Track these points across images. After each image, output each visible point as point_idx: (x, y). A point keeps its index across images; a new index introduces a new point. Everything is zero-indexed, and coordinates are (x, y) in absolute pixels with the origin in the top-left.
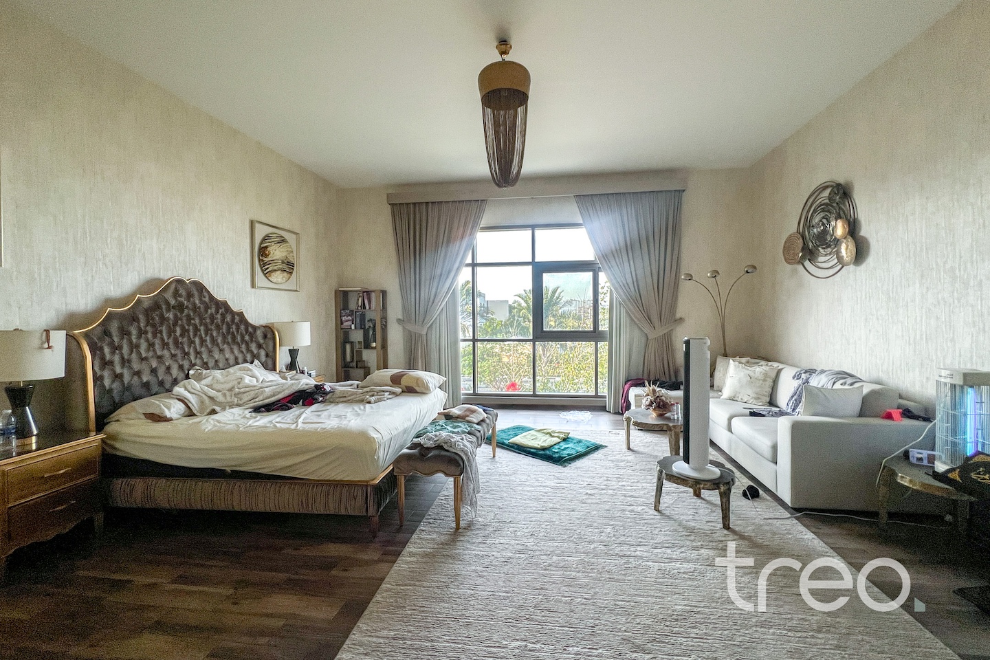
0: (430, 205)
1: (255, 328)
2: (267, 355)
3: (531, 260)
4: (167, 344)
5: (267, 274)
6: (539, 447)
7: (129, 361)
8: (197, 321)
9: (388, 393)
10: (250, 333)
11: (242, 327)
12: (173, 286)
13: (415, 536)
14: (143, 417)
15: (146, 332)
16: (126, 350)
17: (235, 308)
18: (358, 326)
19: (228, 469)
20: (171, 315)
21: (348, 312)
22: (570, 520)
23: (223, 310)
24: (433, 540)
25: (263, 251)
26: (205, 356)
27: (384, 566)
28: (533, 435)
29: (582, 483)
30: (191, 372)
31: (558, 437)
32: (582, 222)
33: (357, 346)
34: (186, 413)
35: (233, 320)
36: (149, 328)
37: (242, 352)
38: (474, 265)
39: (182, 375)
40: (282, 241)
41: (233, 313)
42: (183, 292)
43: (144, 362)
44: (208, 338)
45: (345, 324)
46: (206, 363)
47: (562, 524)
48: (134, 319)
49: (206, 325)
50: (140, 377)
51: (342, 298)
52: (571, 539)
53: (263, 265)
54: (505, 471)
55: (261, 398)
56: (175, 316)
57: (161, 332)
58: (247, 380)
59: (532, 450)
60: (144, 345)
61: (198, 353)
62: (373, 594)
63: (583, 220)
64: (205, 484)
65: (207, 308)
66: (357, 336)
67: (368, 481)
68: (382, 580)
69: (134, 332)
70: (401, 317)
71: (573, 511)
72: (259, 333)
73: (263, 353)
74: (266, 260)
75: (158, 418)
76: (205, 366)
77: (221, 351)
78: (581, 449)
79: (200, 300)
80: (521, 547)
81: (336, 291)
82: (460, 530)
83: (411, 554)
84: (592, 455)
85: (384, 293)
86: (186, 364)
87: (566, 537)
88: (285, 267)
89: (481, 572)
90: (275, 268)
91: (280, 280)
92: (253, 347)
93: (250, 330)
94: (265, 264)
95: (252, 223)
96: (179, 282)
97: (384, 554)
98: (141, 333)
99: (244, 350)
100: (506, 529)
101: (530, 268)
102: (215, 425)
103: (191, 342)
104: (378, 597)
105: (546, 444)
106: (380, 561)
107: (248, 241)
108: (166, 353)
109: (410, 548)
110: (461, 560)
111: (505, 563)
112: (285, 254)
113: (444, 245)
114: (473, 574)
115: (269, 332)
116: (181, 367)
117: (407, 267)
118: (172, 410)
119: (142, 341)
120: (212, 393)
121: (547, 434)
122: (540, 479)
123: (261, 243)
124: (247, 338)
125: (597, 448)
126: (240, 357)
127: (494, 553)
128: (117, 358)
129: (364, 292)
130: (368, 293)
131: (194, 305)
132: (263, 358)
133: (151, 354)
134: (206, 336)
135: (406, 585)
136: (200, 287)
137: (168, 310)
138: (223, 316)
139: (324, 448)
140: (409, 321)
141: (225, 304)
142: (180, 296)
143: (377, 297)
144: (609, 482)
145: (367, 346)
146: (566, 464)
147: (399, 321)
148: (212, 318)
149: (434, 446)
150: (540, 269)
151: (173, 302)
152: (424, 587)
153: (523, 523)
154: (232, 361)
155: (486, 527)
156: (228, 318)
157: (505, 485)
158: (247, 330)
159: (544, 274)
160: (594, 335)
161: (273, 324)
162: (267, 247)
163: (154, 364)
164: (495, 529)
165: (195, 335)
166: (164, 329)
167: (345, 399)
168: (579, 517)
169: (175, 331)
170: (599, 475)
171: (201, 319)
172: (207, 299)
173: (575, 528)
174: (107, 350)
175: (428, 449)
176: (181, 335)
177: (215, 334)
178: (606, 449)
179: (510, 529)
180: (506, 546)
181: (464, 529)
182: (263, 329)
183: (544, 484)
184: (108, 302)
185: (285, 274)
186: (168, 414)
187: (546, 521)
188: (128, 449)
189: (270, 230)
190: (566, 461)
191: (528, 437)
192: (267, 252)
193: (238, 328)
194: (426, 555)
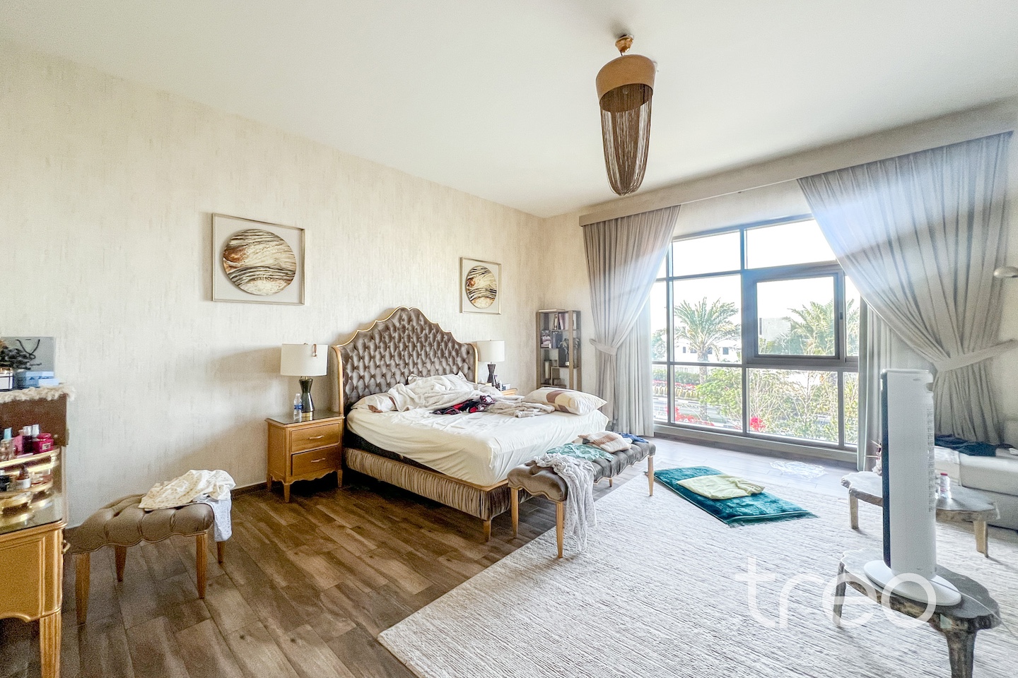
0: (619, 221)
1: (460, 345)
2: (469, 368)
3: (739, 268)
4: (394, 356)
5: (472, 300)
6: (710, 496)
7: (369, 367)
8: (415, 339)
9: (538, 410)
10: (456, 349)
11: (450, 345)
12: (399, 314)
13: (519, 551)
14: (368, 407)
15: (379, 347)
16: (367, 359)
17: (444, 329)
18: (554, 344)
19: (402, 455)
20: (396, 335)
21: (547, 332)
22: (690, 590)
23: (434, 331)
24: (531, 559)
25: (469, 282)
26: (420, 366)
27: (476, 567)
28: (711, 481)
29: (742, 552)
30: (410, 378)
31: (746, 490)
32: (810, 212)
33: (554, 364)
34: (393, 409)
35: (443, 337)
36: (381, 344)
37: (449, 365)
38: (669, 279)
39: (403, 380)
40: (486, 272)
41: (443, 334)
42: (405, 317)
43: (378, 369)
44: (423, 352)
45: (545, 343)
46: (421, 372)
47: (676, 592)
48: (372, 338)
49: (421, 343)
50: (375, 379)
51: (543, 318)
52: (675, 612)
53: (469, 292)
54: (653, 514)
55: (441, 403)
56: (400, 336)
57: (389, 347)
58: (438, 388)
59: (699, 498)
60: (378, 357)
61: (415, 364)
62: (452, 587)
63: (812, 209)
64: (389, 464)
65: (422, 329)
66: (554, 355)
67: (481, 487)
68: (468, 578)
69: (372, 347)
70: (593, 338)
71: (703, 581)
72: (464, 350)
73: (466, 367)
74: (472, 289)
75: (373, 409)
76: (420, 374)
77: (432, 363)
78: (771, 511)
79: (418, 323)
80: (608, 598)
81: (537, 313)
82: (561, 559)
83: (505, 566)
84: (786, 522)
85: (578, 314)
86: (406, 371)
87: (670, 607)
88: (488, 294)
89: (551, 606)
90: (480, 295)
91: (483, 305)
92: (459, 360)
93: (456, 346)
94: (470, 293)
95: (461, 259)
96: (403, 310)
97: (485, 557)
98: (376, 348)
99: (451, 363)
100: (607, 574)
101: (738, 278)
102: (400, 420)
103: (410, 355)
104: (453, 592)
105: (720, 495)
106: (476, 562)
107: (458, 274)
108: (393, 363)
109: (507, 560)
110: (541, 588)
111: (581, 608)
112: (489, 283)
113: (634, 260)
114: (542, 605)
115: (471, 349)
116: (403, 374)
117: (597, 285)
118: (383, 405)
119: (377, 353)
120: (412, 395)
121: (733, 483)
122: (688, 533)
123: (468, 275)
124: (454, 353)
125: (800, 515)
126: (448, 368)
127: (576, 593)
128: (361, 365)
129: (559, 313)
130: (563, 313)
131: (413, 326)
132: (466, 370)
133: (382, 362)
134: (421, 351)
135: (481, 591)
136: (418, 314)
137: (395, 330)
138: (435, 337)
139: (454, 450)
140: (600, 342)
141: (437, 326)
142: (403, 320)
143: (571, 318)
144: (784, 563)
145: (563, 365)
146: (736, 524)
147: (593, 341)
148: (426, 337)
149: (545, 466)
150: (751, 279)
151: (397, 325)
152: (493, 598)
153: (632, 574)
154: (441, 371)
155: (588, 565)
156: (439, 337)
157: (641, 528)
158: (453, 347)
159: (758, 284)
160: (837, 362)
161: (476, 342)
162: (471, 279)
163: (384, 370)
164: (595, 570)
165: (414, 350)
166: (392, 344)
167: (501, 411)
168: (705, 590)
169: (399, 347)
170: (775, 550)
171: (418, 338)
172: (422, 323)
173: (689, 601)
174: (355, 359)
175: (539, 467)
176: (403, 350)
177: (428, 349)
178: (814, 520)
179: (612, 576)
180: (594, 591)
181: (567, 559)
182: (466, 346)
183: (689, 540)
184: (360, 326)
185: (488, 299)
186: (379, 408)
187: (659, 582)
188: (357, 429)
189: (475, 264)
190: (737, 521)
191: (704, 482)
192: (473, 283)
193: (446, 345)
194: (516, 571)
